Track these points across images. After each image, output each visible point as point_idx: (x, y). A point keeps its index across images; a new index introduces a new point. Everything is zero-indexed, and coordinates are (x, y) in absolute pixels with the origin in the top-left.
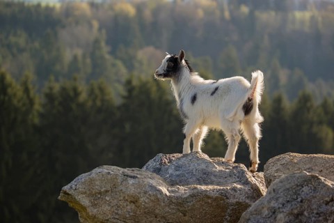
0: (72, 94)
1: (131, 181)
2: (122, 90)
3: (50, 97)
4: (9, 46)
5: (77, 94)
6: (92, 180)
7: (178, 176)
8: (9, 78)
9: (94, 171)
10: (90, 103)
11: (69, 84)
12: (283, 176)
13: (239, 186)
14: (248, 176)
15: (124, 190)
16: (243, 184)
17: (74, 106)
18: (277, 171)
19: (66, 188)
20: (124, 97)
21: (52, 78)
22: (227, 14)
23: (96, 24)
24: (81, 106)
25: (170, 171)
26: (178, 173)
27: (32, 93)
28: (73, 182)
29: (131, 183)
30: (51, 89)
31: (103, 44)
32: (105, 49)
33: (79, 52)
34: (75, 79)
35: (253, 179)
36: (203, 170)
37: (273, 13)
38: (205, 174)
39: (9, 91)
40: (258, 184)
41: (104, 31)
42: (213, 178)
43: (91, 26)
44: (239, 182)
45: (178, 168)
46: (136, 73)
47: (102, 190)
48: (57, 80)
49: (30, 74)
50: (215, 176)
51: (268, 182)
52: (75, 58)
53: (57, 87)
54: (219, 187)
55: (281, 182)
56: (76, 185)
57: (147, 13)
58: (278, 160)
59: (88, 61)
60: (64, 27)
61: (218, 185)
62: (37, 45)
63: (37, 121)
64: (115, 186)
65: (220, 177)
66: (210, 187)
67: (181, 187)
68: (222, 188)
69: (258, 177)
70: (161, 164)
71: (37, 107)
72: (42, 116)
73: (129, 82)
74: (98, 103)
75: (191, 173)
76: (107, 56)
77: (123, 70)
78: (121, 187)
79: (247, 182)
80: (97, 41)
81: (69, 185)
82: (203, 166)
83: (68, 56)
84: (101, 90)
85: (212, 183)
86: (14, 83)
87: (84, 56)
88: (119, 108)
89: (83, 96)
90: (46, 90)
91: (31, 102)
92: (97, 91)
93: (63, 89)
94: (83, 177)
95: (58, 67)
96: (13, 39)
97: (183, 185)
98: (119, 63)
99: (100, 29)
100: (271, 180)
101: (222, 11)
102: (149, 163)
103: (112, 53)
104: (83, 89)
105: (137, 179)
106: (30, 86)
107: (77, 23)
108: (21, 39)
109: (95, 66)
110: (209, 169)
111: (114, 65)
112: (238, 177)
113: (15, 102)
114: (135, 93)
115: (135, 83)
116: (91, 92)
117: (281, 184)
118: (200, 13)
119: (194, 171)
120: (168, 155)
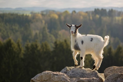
0: (35, 47)
1: (56, 76)
2: (53, 45)
3: (27, 48)
4: (12, 30)
5: (37, 47)
6: (42, 76)
7: (73, 74)
8: (12, 41)
9: (42, 73)
10: (41, 50)
11: (34, 43)
12: (111, 74)
13: (95, 78)
14: (98, 75)
15: (53, 80)
16: (97, 77)
17: (36, 51)
18: (109, 73)
19: (33, 79)
20: (54, 48)
21: (28, 41)
22: (91, 18)
23: (44, 22)
24: (38, 51)
25: (70, 73)
26: (73, 73)
27: (21, 46)
28: (35, 77)
29: (56, 77)
30: (28, 45)
31: (46, 29)
32: (47, 30)
33: (38, 32)
34: (36, 41)
35: (100, 76)
36: (82, 72)
37: (108, 18)
38: (83, 74)
39: (13, 46)
40: (102, 78)
41: (47, 24)
42: (85, 75)
43: (42, 22)
44: (95, 77)
45: (73, 72)
46: (58, 39)
47: (46, 80)
48: (30, 42)
49: (20, 40)
50: (86, 75)
51: (105, 77)
52: (36, 34)
53: (30, 44)
54: (88, 79)
55: (110, 76)
56: (36, 78)
57: (62, 18)
58: (109, 69)
59: (41, 35)
60: (32, 23)
61: (87, 78)
62: (22, 29)
63: (22, 56)
64: (50, 78)
65: (88, 75)
66: (85, 78)
67: (74, 79)
68: (89, 79)
69: (102, 75)
70: (67, 70)
71: (23, 52)
72: (24, 55)
73: (56, 43)
74: (45, 50)
75: (77, 73)
76: (48, 33)
77: (54, 38)
78: (52, 79)
79: (98, 77)
80: (44, 28)
81: (34, 78)
82: (82, 71)
83: (34, 33)
84: (46, 45)
85: (85, 77)
86: (14, 43)
87: (40, 33)
88: (52, 52)
89: (39, 48)
90: (26, 45)
91: (20, 50)
92: (44, 46)
93: (32, 45)
94: (39, 75)
95: (30, 37)
96: (14, 27)
97: (75, 78)
98: (52, 36)
99: (45, 23)
100: (106, 76)
101: (89, 17)
102: (63, 70)
103: (50, 32)
104: (39, 45)
105: (58, 76)
106: (20, 44)
107: (37, 21)
108: (17, 27)
109: (43, 36)
110: (84, 72)
111: (50, 36)
112: (95, 75)
113: (14, 50)
114: (58, 46)
115: (58, 43)
116: (42, 46)
117: (110, 77)
118: (82, 18)
119: (79, 73)
120: (69, 67)
